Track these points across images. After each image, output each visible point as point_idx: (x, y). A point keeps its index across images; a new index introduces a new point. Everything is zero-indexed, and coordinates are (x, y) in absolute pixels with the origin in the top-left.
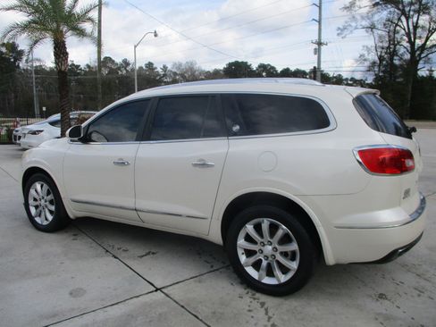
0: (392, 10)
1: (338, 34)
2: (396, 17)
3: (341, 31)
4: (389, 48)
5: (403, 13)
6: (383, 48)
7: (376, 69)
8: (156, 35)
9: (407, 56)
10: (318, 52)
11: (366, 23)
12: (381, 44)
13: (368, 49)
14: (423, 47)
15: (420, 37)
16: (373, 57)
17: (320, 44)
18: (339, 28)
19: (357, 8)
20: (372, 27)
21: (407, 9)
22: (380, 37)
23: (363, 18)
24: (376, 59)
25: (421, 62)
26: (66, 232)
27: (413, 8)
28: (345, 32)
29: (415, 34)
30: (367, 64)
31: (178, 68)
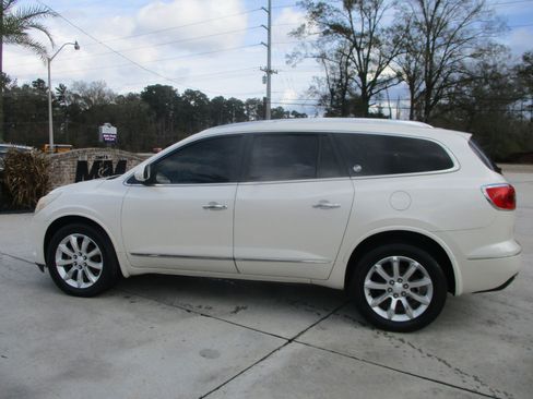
0: (344, 39)
1: (287, 62)
2: (348, 48)
3: (290, 58)
4: (340, 81)
5: (355, 45)
6: (335, 81)
7: (328, 104)
8: (77, 48)
9: (359, 92)
10: (267, 80)
11: (316, 52)
12: (332, 76)
13: (319, 81)
14: (374, 83)
15: (372, 72)
16: (324, 89)
17: (269, 71)
18: (288, 56)
19: (306, 35)
20: (323, 57)
21: (358, 40)
22: (332, 68)
23: (313, 46)
24: (328, 92)
25: (372, 98)
26: (112, 295)
27: (363, 40)
28: (295, 60)
29: (366, 68)
30: (318, 97)
31: (81, 89)
